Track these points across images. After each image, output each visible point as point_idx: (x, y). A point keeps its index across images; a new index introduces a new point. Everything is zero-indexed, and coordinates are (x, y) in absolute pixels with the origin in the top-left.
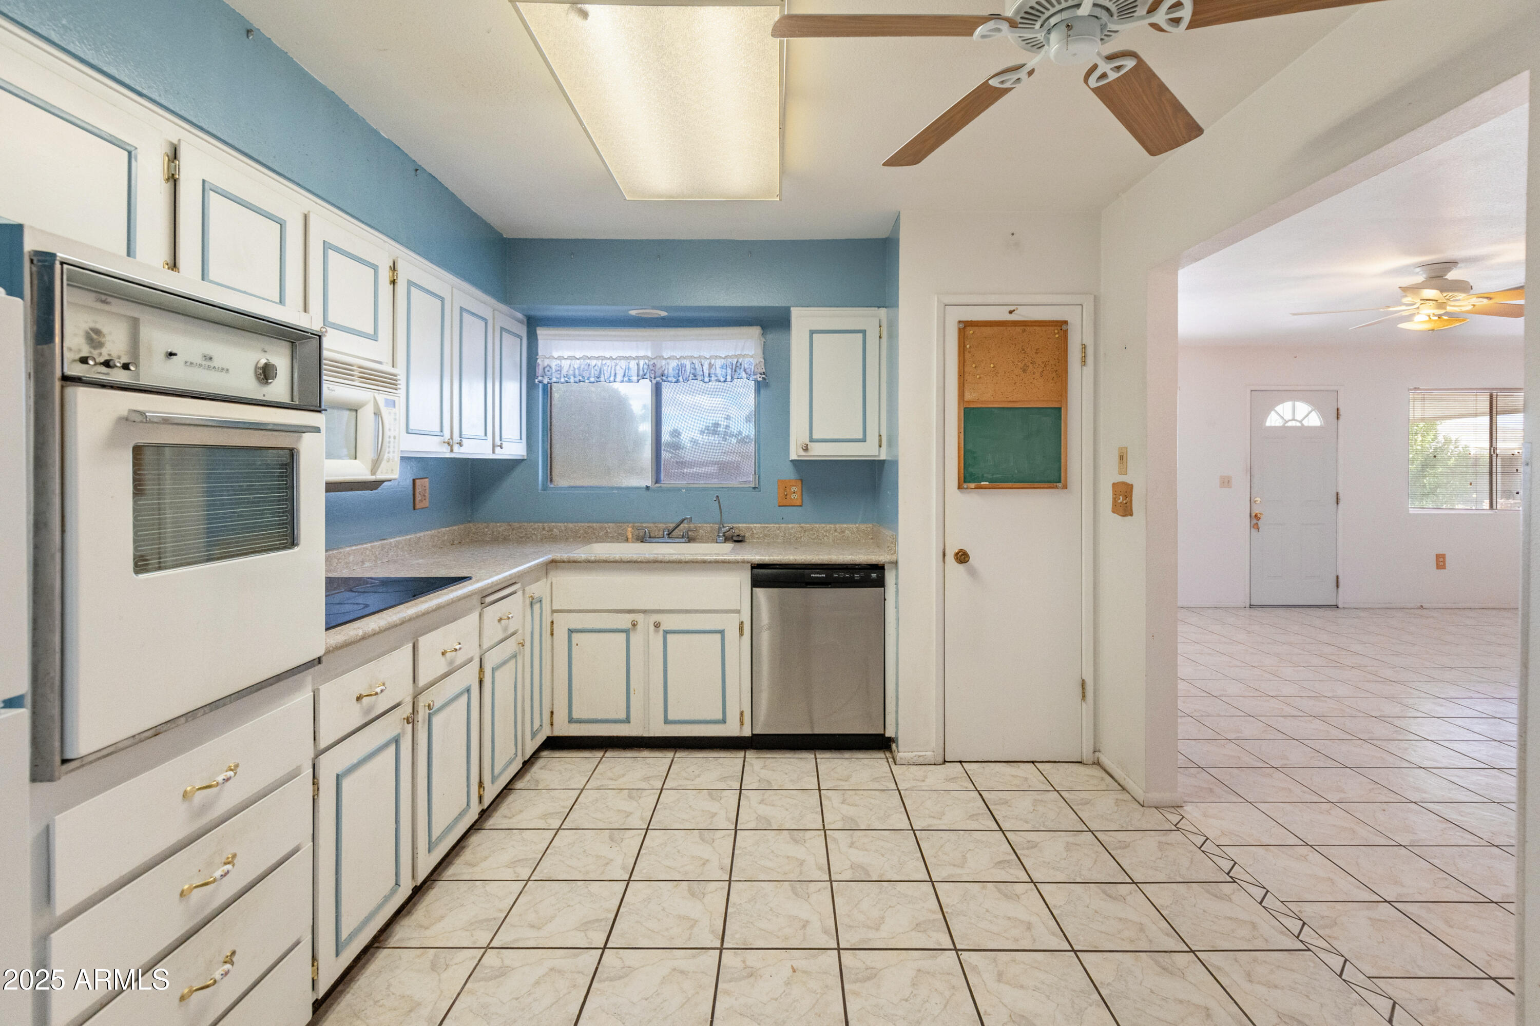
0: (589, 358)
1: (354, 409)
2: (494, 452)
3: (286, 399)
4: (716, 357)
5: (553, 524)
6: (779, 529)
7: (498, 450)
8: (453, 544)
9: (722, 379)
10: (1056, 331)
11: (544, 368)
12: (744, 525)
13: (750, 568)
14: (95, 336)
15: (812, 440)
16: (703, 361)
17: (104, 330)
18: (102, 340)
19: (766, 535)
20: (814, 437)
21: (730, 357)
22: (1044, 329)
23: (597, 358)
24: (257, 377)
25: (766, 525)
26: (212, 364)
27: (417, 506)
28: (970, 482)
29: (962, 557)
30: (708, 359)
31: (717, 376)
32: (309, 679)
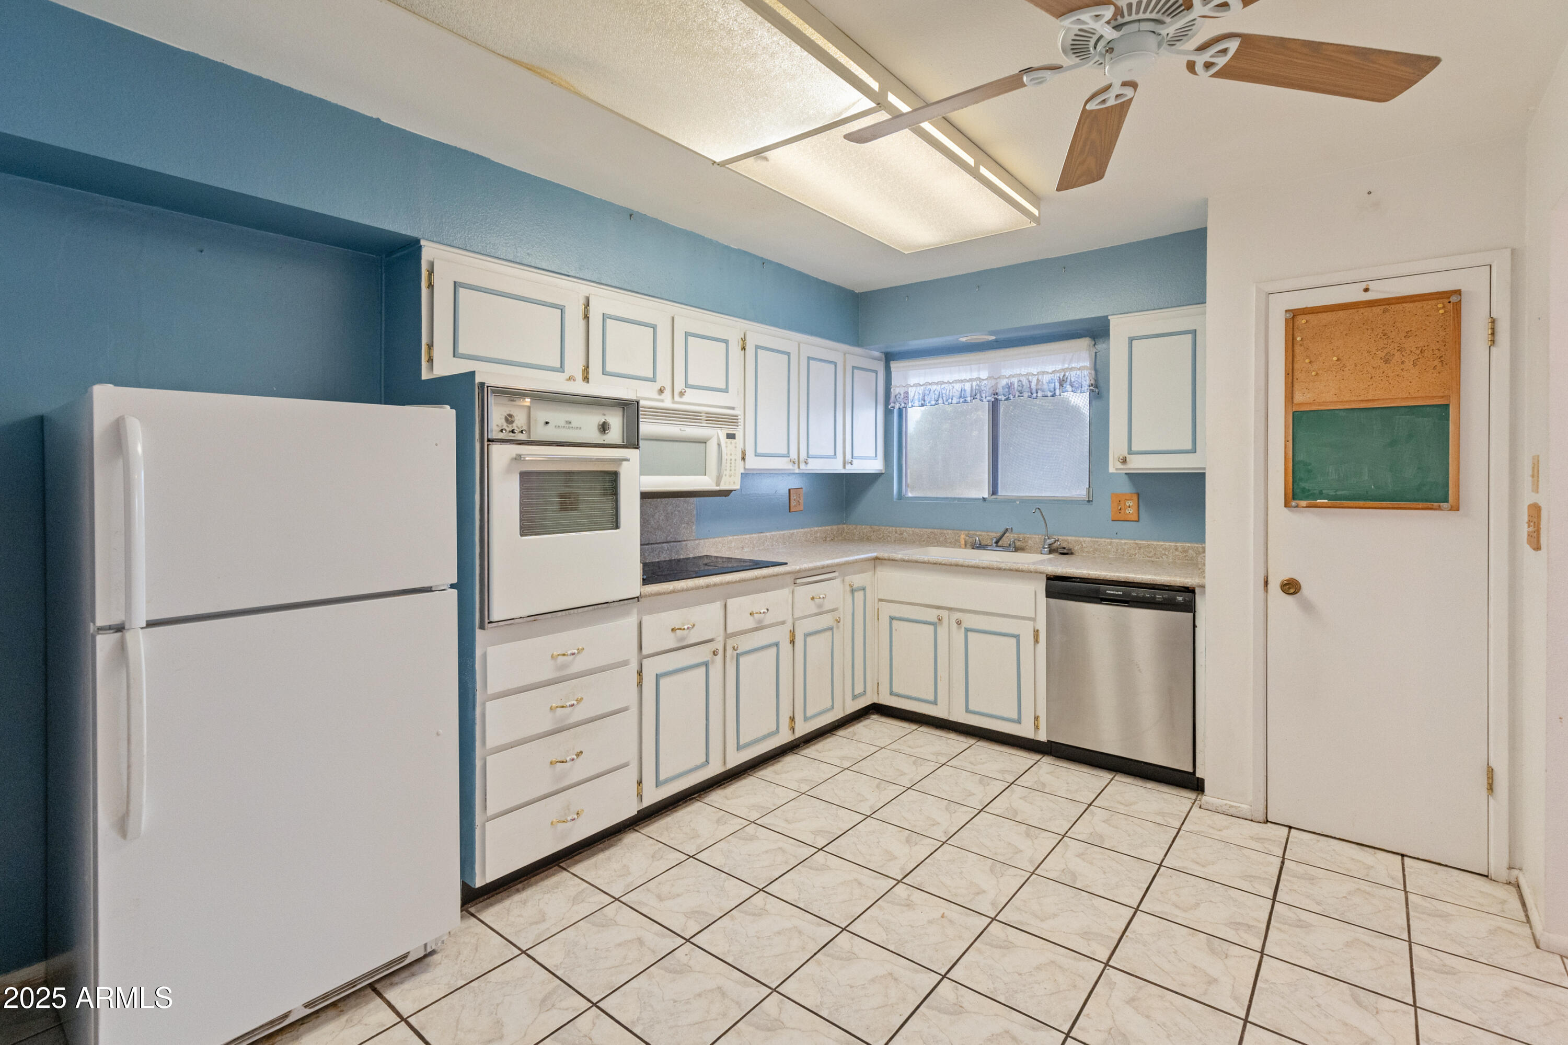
0: (930, 384)
1: (703, 442)
2: (844, 467)
3: (619, 442)
4: (1043, 373)
5: (904, 529)
6: (1111, 544)
7: (848, 466)
8: (825, 541)
9: (1050, 394)
10: (1440, 306)
11: (896, 396)
12: (1074, 538)
13: (1045, 579)
14: (509, 418)
15: (1130, 452)
16: (1030, 378)
17: (514, 415)
18: (513, 419)
19: (1096, 550)
20: (1134, 448)
21: (1058, 371)
22: (1419, 304)
23: (937, 383)
24: (599, 429)
25: (1097, 540)
26: (571, 426)
27: (792, 510)
28: (1301, 499)
29: (1291, 587)
30: (1036, 375)
31: (1043, 391)
32: (635, 611)
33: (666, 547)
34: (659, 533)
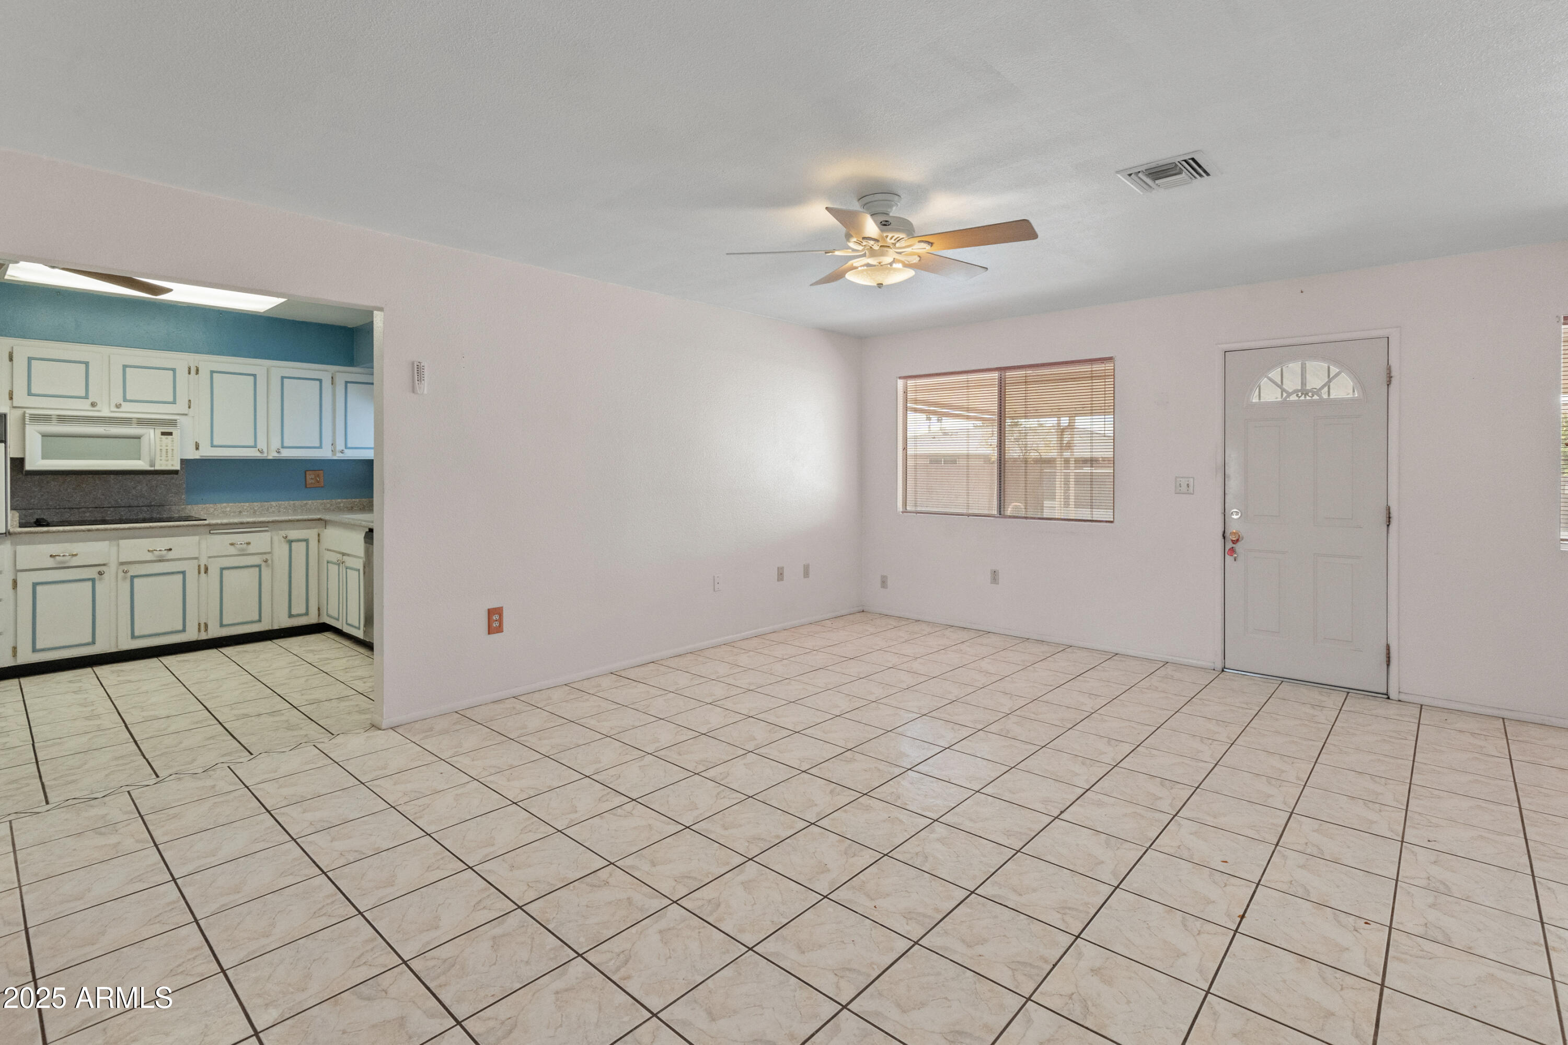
1: (138, 438)
2: (334, 455)
7: (339, 454)
27: (309, 486)
33: (145, 509)
34: (142, 499)
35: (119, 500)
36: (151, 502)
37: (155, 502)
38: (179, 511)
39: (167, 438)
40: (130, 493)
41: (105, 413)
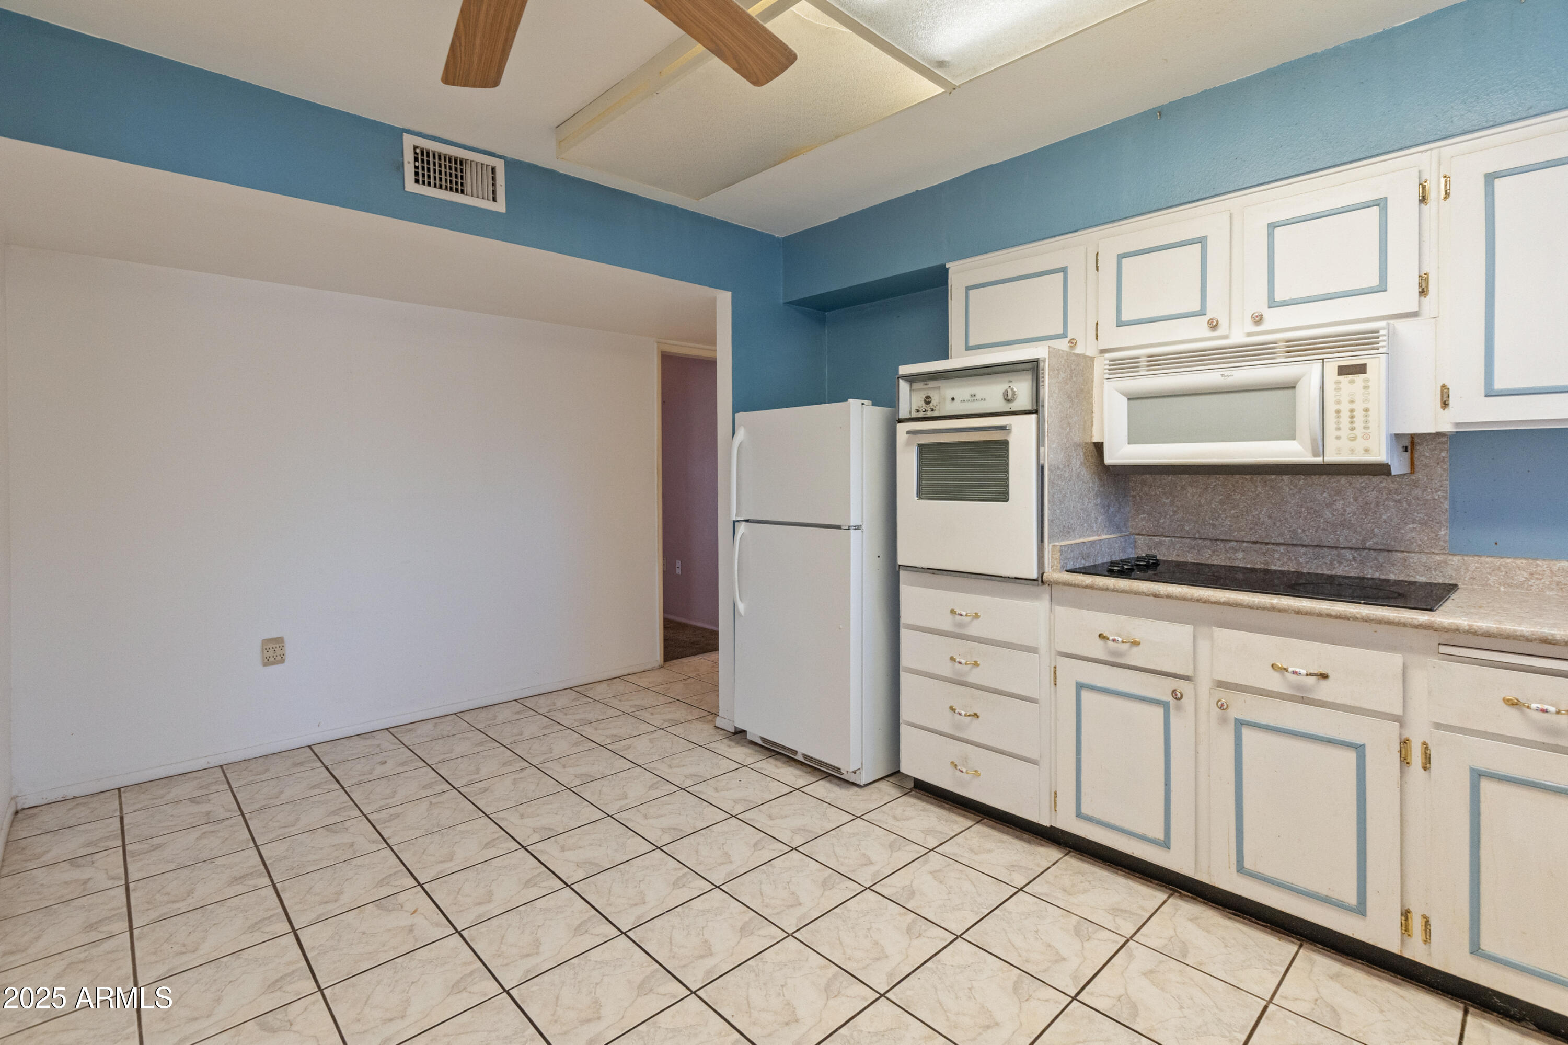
1: (1290, 386)
14: (927, 400)
18: (930, 400)
24: (1004, 397)
26: (975, 398)
33: (1348, 555)
34: (1346, 532)
35: (1300, 531)
36: (1364, 541)
37: (1374, 540)
38: (1429, 569)
39: (1352, 382)
40: (1320, 516)
41: (1238, 337)
